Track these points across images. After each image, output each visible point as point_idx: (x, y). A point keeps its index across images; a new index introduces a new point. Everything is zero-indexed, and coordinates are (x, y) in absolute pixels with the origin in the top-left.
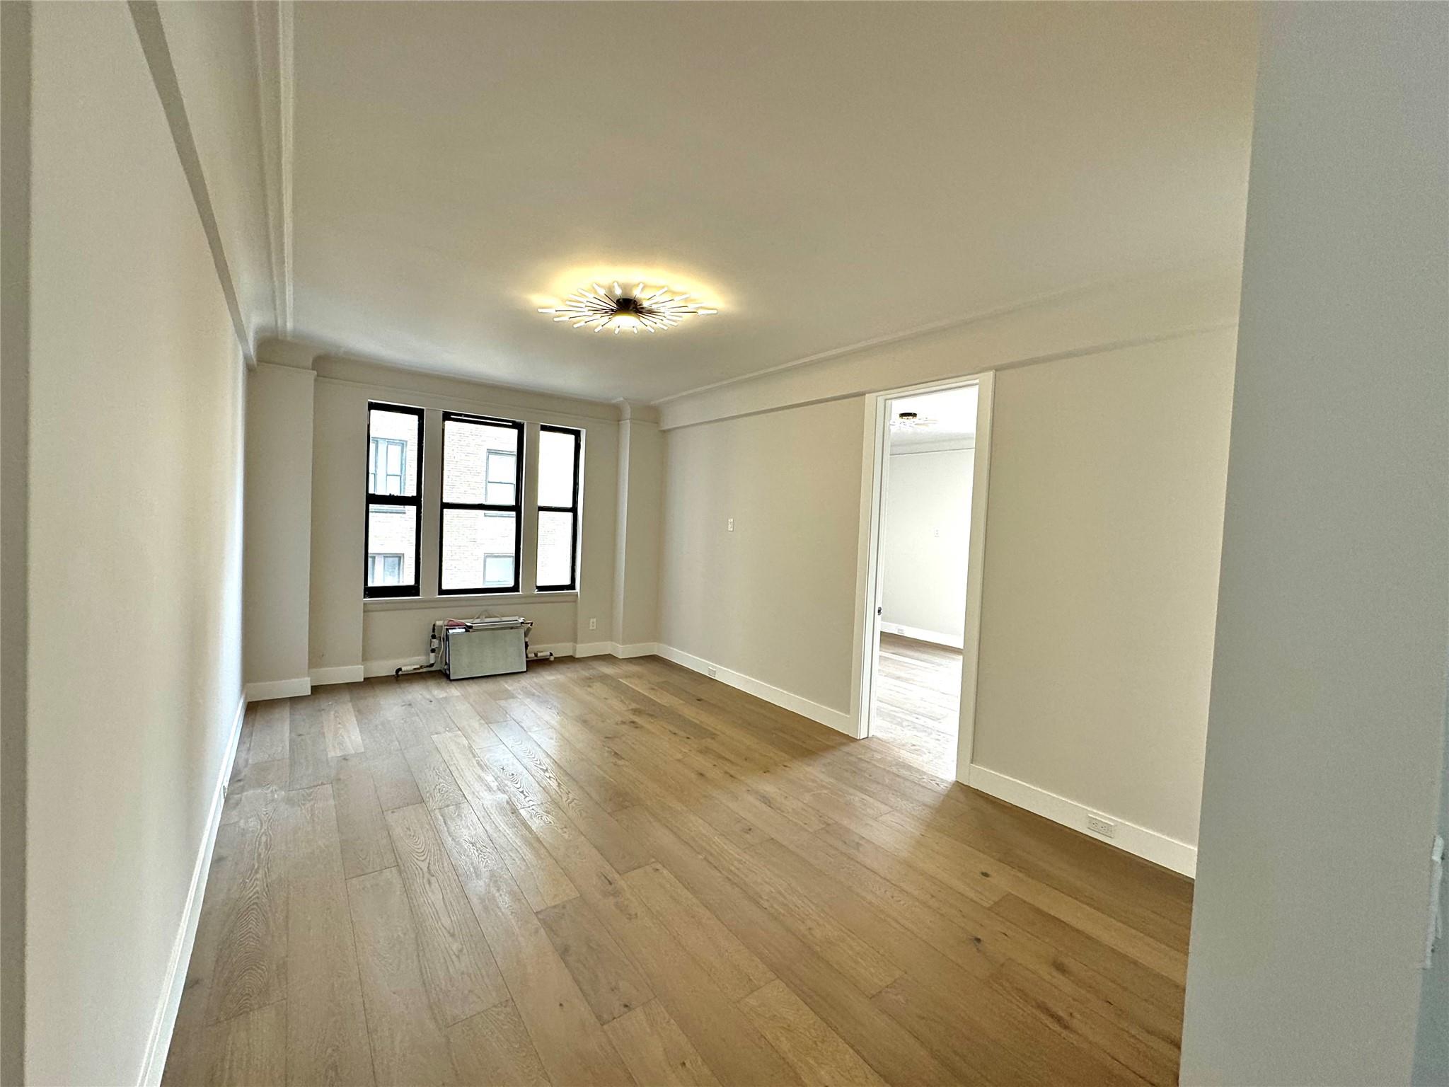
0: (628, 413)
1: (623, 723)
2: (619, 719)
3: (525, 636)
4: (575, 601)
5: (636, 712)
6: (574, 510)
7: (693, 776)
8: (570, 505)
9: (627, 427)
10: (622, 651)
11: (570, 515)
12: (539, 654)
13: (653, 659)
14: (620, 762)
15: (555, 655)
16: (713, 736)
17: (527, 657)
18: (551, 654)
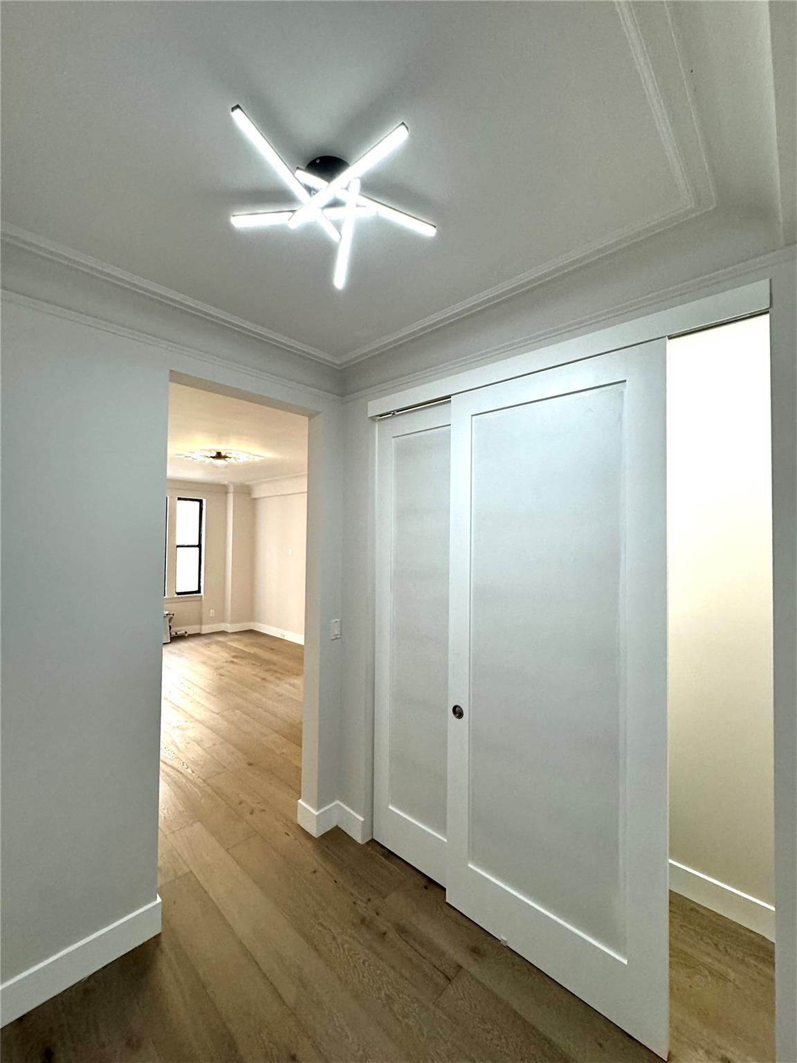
0: (231, 489)
1: (226, 662)
2: (224, 660)
3: (170, 622)
4: (201, 600)
5: (234, 657)
6: (199, 546)
7: (259, 680)
8: (197, 544)
9: (231, 497)
10: (229, 628)
11: (197, 549)
12: (178, 633)
13: (251, 632)
14: (222, 678)
15: (188, 633)
16: (274, 664)
17: (171, 635)
18: (186, 633)
